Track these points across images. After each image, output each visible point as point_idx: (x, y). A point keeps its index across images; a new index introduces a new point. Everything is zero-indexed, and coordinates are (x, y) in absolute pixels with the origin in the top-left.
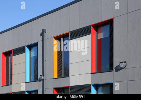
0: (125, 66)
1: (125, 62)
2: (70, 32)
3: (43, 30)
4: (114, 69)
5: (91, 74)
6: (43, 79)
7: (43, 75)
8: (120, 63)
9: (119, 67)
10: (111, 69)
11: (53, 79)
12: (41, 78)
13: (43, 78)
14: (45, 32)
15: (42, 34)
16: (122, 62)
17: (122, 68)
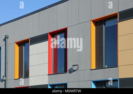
0: (77, 69)
1: (77, 65)
2: (30, 38)
3: (6, 36)
4: (68, 71)
5: (48, 75)
6: (6, 80)
7: (5, 76)
8: (73, 66)
9: (72, 70)
10: (66, 71)
11: (15, 79)
12: (3, 79)
13: (5, 78)
14: (8, 38)
15: (5, 40)
16: (75, 65)
17: (75, 71)
